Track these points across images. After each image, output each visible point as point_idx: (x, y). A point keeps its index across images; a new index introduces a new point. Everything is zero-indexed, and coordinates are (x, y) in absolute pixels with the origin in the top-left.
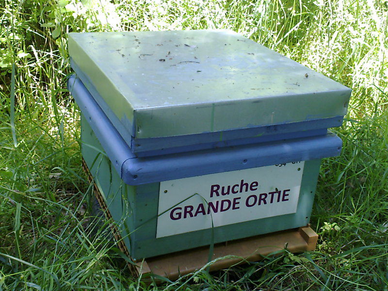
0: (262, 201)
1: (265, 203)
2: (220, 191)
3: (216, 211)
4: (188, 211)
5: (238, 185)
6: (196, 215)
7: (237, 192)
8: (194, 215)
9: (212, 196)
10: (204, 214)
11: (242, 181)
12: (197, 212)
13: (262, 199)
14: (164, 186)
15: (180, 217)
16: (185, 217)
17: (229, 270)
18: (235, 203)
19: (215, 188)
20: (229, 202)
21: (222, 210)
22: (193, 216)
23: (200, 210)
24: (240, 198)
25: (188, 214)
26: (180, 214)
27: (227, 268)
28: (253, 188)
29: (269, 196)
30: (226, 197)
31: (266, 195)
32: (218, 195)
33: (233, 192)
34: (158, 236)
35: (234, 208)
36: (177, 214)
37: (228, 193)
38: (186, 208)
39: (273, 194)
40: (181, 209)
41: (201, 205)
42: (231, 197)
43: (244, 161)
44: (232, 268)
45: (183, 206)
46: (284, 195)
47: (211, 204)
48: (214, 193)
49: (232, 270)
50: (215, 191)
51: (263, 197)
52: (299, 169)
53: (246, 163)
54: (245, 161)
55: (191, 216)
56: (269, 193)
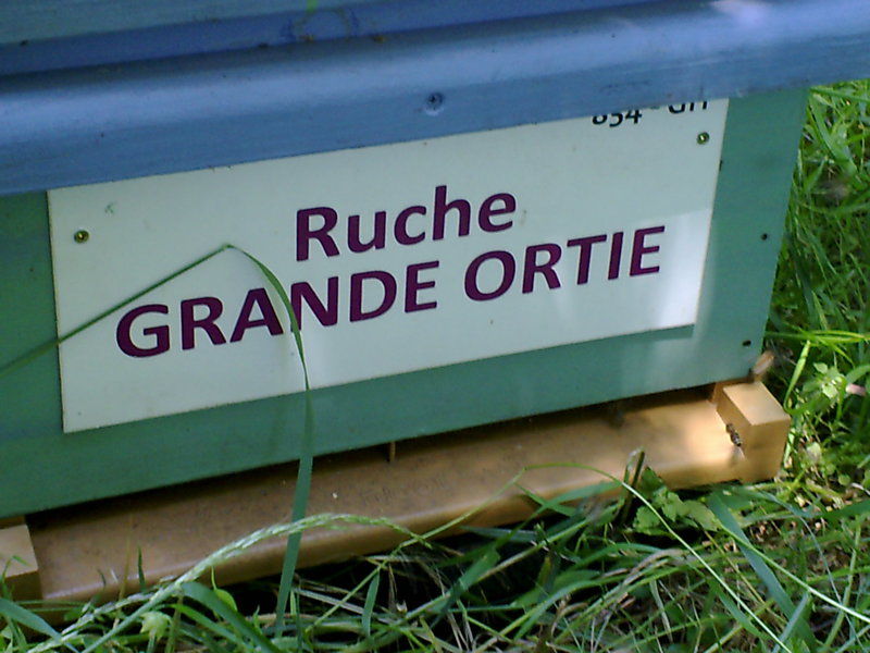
0: (539, 278)
1: (554, 282)
2: (339, 234)
3: (328, 317)
4: (200, 319)
5: (422, 210)
6: (237, 336)
7: (422, 237)
8: (227, 335)
9: (302, 254)
10: (276, 329)
11: (441, 192)
12: (243, 323)
13: (538, 267)
14: (68, 209)
15: (163, 346)
16: (188, 343)
17: (392, 558)
18: (413, 286)
19: (316, 223)
20: (388, 280)
21: (356, 314)
22: (224, 341)
23: (256, 313)
24: (435, 264)
25: (200, 334)
26: (162, 333)
27: (387, 552)
28: (494, 220)
29: (571, 257)
30: (371, 260)
31: (555, 252)
32: (331, 250)
33: (403, 238)
34: (72, 424)
35: (411, 306)
36: (147, 332)
37: (379, 242)
38: (187, 306)
39: (585, 245)
40: (163, 309)
41: (257, 296)
42: (394, 258)
43: (433, 100)
44: (406, 551)
45: (172, 297)
46: (639, 250)
47: (302, 290)
48: (315, 245)
49: (405, 559)
50: (315, 234)
51: (543, 258)
52: (704, 138)
53: (442, 109)
54: (435, 99)
55: (217, 338)
56: (571, 243)
